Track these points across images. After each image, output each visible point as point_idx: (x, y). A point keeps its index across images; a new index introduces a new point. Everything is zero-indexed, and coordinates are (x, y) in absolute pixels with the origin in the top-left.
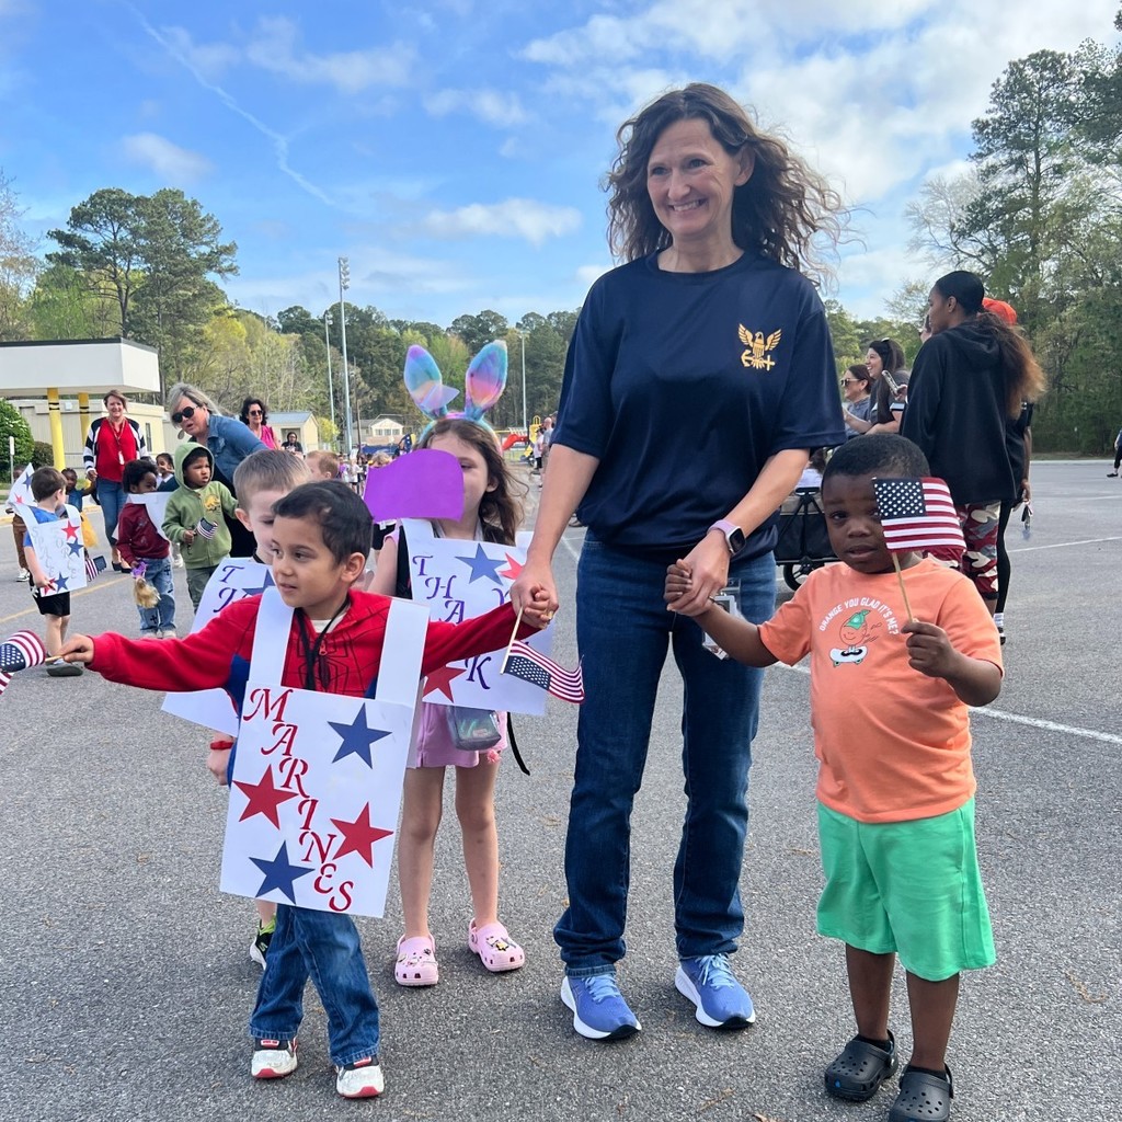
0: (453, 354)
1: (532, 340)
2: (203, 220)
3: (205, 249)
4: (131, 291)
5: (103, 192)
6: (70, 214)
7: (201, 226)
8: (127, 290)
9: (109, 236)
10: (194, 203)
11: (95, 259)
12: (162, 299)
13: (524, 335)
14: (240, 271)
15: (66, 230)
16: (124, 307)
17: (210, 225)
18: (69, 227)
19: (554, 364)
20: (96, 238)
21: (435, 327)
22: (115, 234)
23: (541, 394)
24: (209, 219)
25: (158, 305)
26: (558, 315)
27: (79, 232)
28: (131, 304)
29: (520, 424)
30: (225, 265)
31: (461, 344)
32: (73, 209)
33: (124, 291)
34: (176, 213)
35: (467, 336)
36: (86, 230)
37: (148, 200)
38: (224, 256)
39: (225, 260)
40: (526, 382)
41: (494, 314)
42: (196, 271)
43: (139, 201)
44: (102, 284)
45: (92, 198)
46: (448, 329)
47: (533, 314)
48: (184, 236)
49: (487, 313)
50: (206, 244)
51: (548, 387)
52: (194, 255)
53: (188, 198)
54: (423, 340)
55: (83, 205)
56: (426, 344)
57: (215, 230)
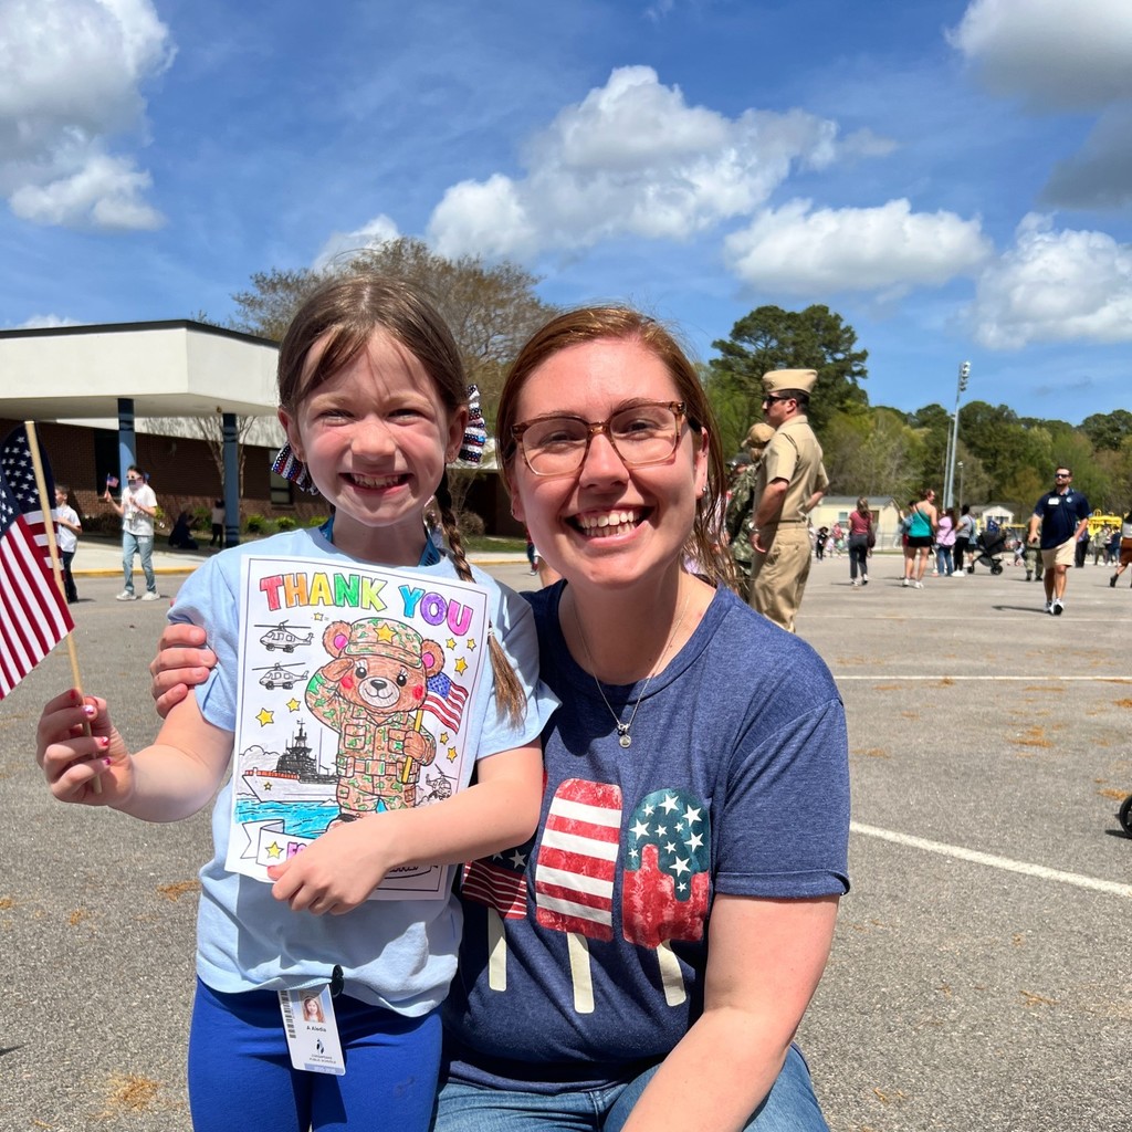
2: (842, 331)
3: (840, 356)
5: (763, 309)
6: (733, 328)
7: (840, 336)
9: (761, 345)
10: (837, 317)
14: (868, 375)
15: (728, 339)
17: (847, 336)
18: (730, 339)
20: (752, 346)
21: (1065, 424)
22: (767, 344)
24: (848, 329)
27: (738, 343)
30: (855, 369)
31: (1087, 442)
32: (736, 324)
35: (1095, 435)
36: (743, 341)
37: (798, 315)
38: (855, 362)
39: (857, 365)
43: (792, 316)
45: (752, 314)
46: (1078, 427)
48: (826, 346)
49: (1119, 412)
50: (842, 352)
52: (832, 362)
53: (831, 313)
54: (1048, 437)
55: (744, 320)
56: (1050, 440)
57: (852, 339)
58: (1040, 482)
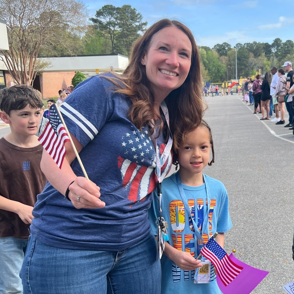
0: (214, 56)
1: (239, 52)
2: (137, 14)
3: (138, 24)
4: (115, 37)
5: (106, 6)
6: (96, 13)
7: (137, 16)
8: (114, 37)
9: (108, 20)
10: (134, 9)
11: (104, 27)
12: (124, 39)
13: (236, 50)
16: (113, 42)
17: (139, 16)
18: (96, 17)
19: (246, 60)
20: (104, 20)
21: (208, 47)
22: (110, 19)
23: (242, 69)
24: (139, 14)
25: (124, 41)
26: (247, 44)
27: (99, 18)
28: (115, 41)
29: (235, 78)
30: (144, 29)
31: (217, 53)
32: (97, 11)
33: (113, 37)
34: (128, 12)
35: (219, 51)
36: (101, 18)
37: (120, 8)
38: (143, 26)
39: (144, 27)
40: (237, 65)
41: (227, 43)
42: (136, 31)
43: (118, 9)
44: (106, 35)
45: (103, 8)
46: (213, 49)
47: (239, 44)
48: (132, 20)
49: (225, 43)
50: (138, 22)
51: (244, 67)
52: (135, 26)
53: (132, 8)
54: (205, 52)
55: (100, 10)
56: (206, 53)
57: (141, 18)
58: (205, 68)
